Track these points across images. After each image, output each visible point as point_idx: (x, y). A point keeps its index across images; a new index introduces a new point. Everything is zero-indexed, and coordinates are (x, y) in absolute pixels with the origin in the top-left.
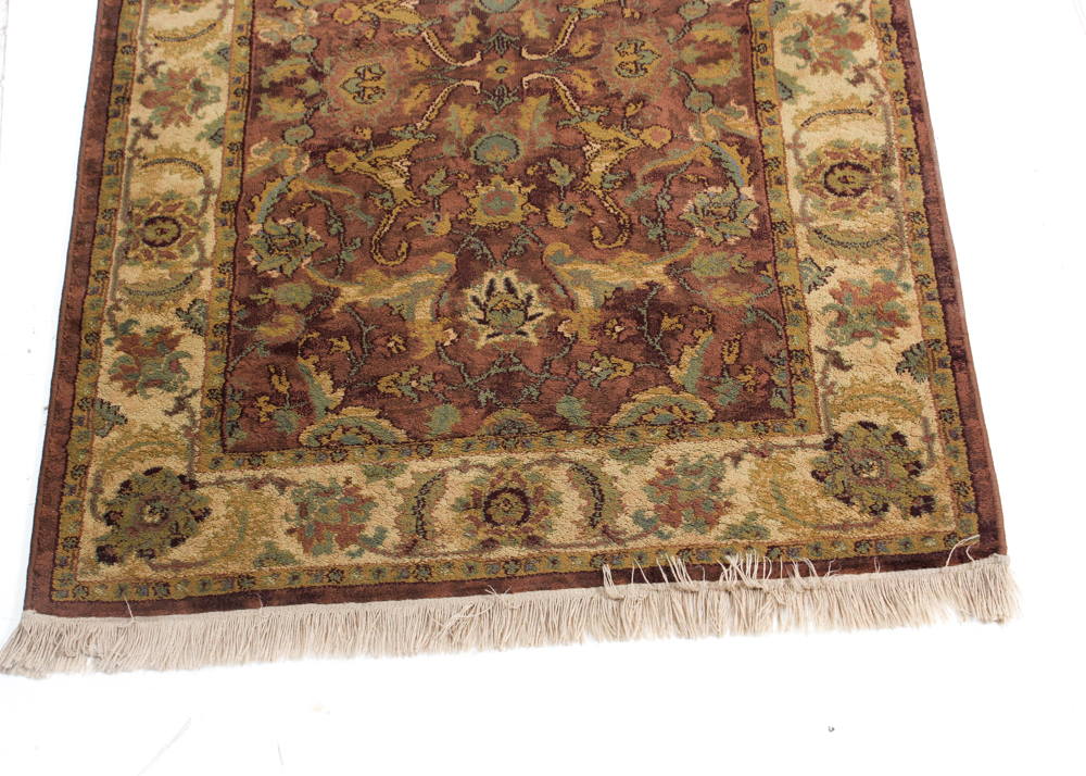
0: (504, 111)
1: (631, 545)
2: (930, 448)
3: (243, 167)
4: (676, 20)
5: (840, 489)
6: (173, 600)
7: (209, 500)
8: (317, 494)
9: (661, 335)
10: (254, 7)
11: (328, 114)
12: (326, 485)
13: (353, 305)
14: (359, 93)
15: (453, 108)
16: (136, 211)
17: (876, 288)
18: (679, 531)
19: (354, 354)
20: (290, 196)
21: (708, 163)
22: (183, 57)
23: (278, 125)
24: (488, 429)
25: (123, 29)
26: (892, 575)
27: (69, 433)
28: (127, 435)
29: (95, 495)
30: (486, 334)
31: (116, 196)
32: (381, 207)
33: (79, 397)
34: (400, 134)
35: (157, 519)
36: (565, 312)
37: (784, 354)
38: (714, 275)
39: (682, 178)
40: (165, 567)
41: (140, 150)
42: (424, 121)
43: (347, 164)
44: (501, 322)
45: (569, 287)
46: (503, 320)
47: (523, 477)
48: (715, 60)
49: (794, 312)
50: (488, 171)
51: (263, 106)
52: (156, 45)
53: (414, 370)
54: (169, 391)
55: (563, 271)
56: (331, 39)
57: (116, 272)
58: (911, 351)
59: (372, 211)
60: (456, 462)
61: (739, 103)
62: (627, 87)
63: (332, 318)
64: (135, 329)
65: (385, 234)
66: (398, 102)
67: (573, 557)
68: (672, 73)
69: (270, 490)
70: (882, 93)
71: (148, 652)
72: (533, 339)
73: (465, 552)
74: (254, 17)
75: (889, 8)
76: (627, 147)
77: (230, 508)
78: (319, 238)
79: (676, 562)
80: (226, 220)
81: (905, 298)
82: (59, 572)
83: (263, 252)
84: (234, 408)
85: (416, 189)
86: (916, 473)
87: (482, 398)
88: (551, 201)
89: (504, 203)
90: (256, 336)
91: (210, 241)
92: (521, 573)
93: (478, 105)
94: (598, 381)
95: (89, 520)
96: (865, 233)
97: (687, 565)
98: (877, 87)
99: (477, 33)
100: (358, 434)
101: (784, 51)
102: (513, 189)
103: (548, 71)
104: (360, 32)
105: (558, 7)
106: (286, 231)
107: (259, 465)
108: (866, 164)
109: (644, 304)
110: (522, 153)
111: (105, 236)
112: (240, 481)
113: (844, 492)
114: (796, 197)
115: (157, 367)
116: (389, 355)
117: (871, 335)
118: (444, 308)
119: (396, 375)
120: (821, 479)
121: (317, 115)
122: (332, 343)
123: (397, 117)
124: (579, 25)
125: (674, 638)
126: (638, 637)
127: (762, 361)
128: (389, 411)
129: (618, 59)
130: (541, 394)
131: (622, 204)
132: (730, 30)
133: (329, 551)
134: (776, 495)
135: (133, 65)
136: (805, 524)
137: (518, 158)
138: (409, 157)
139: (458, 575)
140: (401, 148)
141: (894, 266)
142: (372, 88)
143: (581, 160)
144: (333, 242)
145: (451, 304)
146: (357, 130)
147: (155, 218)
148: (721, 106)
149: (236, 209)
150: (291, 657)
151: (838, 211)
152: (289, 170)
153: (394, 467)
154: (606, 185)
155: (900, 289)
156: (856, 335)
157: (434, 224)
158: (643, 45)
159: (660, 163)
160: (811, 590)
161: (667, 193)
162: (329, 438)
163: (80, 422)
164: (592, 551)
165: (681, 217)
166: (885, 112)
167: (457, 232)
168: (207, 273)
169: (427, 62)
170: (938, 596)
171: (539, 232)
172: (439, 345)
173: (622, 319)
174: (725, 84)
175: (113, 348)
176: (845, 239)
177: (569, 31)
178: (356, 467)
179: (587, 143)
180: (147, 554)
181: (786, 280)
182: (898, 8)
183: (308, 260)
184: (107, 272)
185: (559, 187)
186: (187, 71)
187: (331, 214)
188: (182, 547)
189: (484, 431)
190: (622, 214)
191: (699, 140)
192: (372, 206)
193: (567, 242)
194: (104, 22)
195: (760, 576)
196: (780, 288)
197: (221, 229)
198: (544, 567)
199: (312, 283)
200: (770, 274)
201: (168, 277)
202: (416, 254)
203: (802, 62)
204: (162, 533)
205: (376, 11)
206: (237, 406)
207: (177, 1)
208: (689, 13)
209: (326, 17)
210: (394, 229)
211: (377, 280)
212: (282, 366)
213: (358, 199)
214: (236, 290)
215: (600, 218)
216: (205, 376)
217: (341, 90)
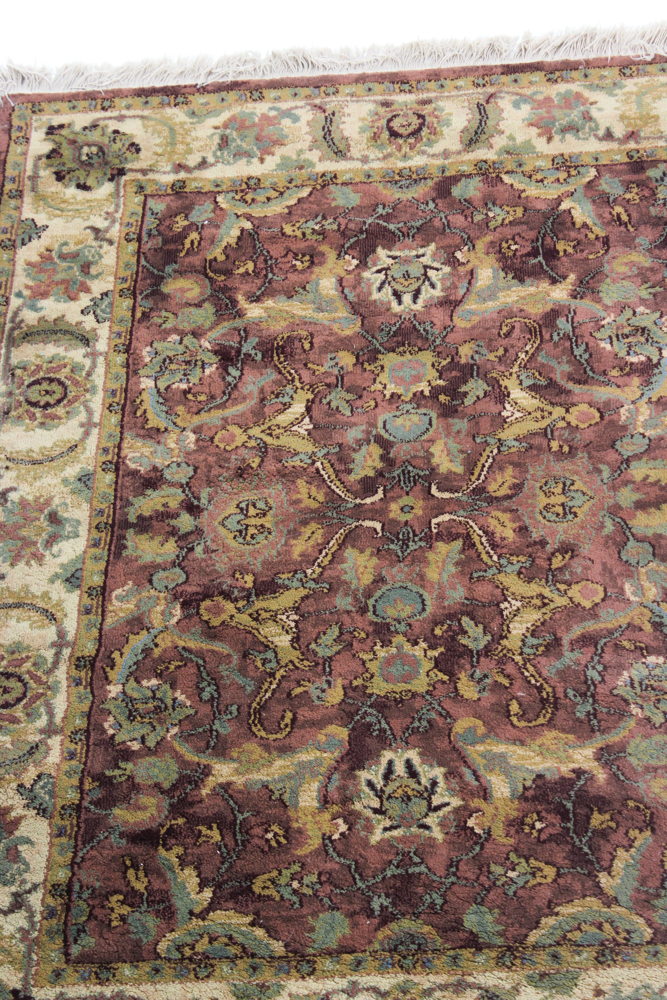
0: (409, 558)
3: (103, 616)
4: (611, 456)
9: (589, 834)
10: (122, 427)
11: (204, 556)
13: (226, 786)
14: (240, 532)
15: (350, 553)
19: (226, 846)
20: (157, 652)
21: (648, 627)
22: (38, 484)
23: (145, 567)
24: (382, 944)
30: (381, 827)
32: (262, 669)
34: (286, 582)
36: (476, 803)
38: (654, 763)
39: (616, 644)
42: (315, 567)
43: (224, 617)
44: (399, 812)
45: (481, 772)
46: (402, 809)
48: (657, 504)
50: (389, 629)
51: (129, 544)
52: (7, 468)
54: (5, 885)
55: (475, 752)
56: (210, 467)
59: (251, 674)
60: (343, 983)
62: (553, 533)
63: (201, 801)
65: (266, 701)
66: (286, 544)
68: (606, 519)
72: (438, 834)
74: (121, 439)
76: (552, 606)
78: (188, 703)
80: (80, 679)
83: (122, 719)
84: (81, 906)
85: (304, 649)
87: (376, 905)
88: (462, 667)
89: (406, 668)
90: (111, 820)
91: (60, 704)
93: (379, 550)
94: (513, 888)
99: (379, 465)
100: (227, 945)
102: (418, 651)
103: (461, 512)
104: (244, 460)
105: (474, 437)
106: (150, 694)
107: (108, 980)
109: (570, 796)
110: (429, 609)
116: (266, 849)
118: (334, 794)
119: (275, 873)
121: (190, 557)
122: (200, 831)
123: (284, 563)
124: (498, 458)
128: (265, 918)
129: (542, 501)
130: (446, 902)
131: (545, 673)
137: (424, 615)
138: (296, 609)
140: (288, 599)
142: (256, 527)
143: (498, 620)
144: (205, 709)
145: (342, 788)
146: (237, 575)
148: (663, 559)
149: (93, 666)
152: (156, 620)
153: (268, 987)
154: (527, 650)
157: (323, 691)
158: (572, 484)
159: (591, 626)
161: (599, 662)
162: (193, 948)
165: (615, 692)
167: (351, 701)
168: (55, 742)
169: (321, 498)
171: (448, 704)
172: (327, 838)
173: (544, 814)
177: (487, 465)
178: (223, 986)
179: (506, 600)
183: (175, 730)
185: (471, 651)
186: (42, 500)
187: (204, 675)
189: (377, 946)
190: (545, 685)
191: (637, 599)
192: (251, 667)
193: (479, 718)
197: (74, 690)
199: (178, 757)
201: (9, 746)
202: (302, 727)
205: (263, 436)
206: (85, 906)
207: (33, 417)
208: (627, 448)
209: (205, 441)
210: (277, 695)
211: (255, 757)
212: (140, 858)
213: (236, 658)
214: (89, 764)
215: (519, 689)
216: (48, 868)
217: (220, 528)
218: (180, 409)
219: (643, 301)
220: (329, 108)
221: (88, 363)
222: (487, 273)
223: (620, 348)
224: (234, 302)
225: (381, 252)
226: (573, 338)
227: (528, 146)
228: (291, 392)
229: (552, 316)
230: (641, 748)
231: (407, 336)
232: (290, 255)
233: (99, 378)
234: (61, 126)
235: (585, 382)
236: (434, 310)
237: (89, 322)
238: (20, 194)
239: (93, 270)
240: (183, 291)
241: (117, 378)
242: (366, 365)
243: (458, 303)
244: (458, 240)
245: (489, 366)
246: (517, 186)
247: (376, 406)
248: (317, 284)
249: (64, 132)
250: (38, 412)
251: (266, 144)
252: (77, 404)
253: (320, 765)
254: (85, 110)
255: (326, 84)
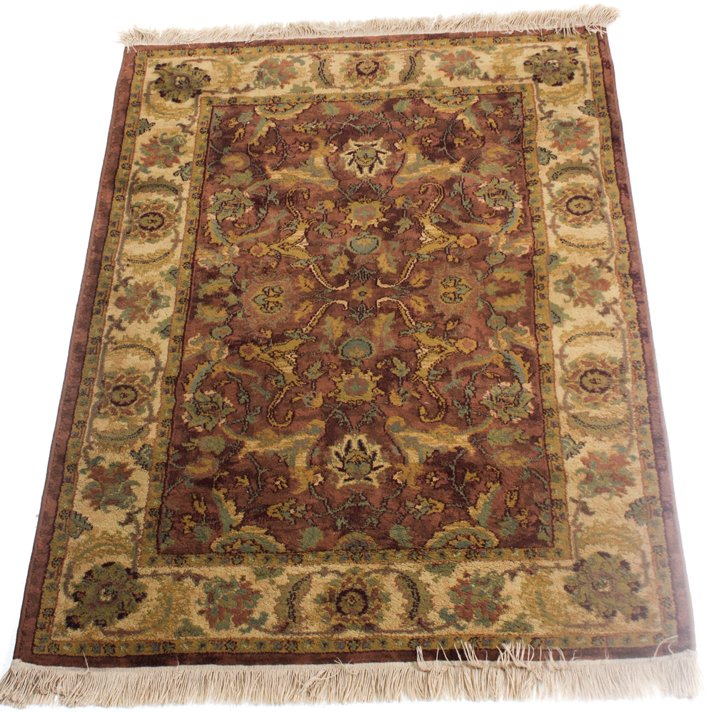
0: (363, 323)
1: (437, 633)
2: (646, 573)
3: (182, 353)
4: (483, 265)
5: (584, 599)
6: (116, 657)
7: (145, 587)
8: (221, 586)
9: (464, 485)
10: (196, 242)
11: (243, 319)
12: (228, 580)
13: (253, 454)
14: (264, 305)
15: (328, 319)
16: (107, 380)
17: (613, 458)
18: (471, 624)
19: (252, 488)
20: (214, 375)
21: (501, 365)
22: (146, 275)
23: (207, 325)
24: (342, 546)
25: (106, 254)
26: (617, 661)
27: (52, 534)
28: (92, 538)
29: (67, 579)
30: (343, 479)
31: (95, 369)
32: (275, 386)
33: (60, 510)
34: (291, 335)
35: (109, 598)
36: (399, 466)
37: (548, 502)
38: (503, 444)
39: (483, 375)
40: (113, 633)
41: (113, 338)
43: (254, 355)
44: (354, 471)
45: (402, 448)
46: (355, 469)
47: (364, 581)
48: (509, 294)
49: (556, 473)
50: (350, 364)
51: (199, 311)
52: (128, 265)
53: (293, 502)
54: (123, 508)
55: (399, 436)
56: (247, 267)
57: (91, 422)
58: (635, 503)
59: (269, 388)
60: (318, 568)
61: (524, 325)
62: (448, 309)
63: (238, 462)
64: (102, 463)
65: (278, 404)
66: (291, 313)
67: (396, 640)
68: (479, 302)
69: (188, 582)
70: (621, 322)
71: (98, 694)
72: (376, 484)
73: (321, 633)
74: (196, 249)
75: (627, 263)
76: (446, 352)
77: (160, 594)
78: (232, 405)
79: (468, 647)
80: (169, 390)
81: (633, 466)
82: (39, 633)
83: (193, 413)
84: (167, 522)
85: (300, 374)
86: (636, 590)
87: (339, 523)
88: (392, 387)
89: (360, 387)
90: (185, 472)
91: (156, 404)
92: (360, 649)
93: (345, 318)
94: (419, 515)
95: (62, 597)
96: (606, 419)
97: (475, 649)
98: (618, 317)
99: (347, 267)
100: (251, 545)
101: (556, 290)
102: (367, 377)
103: (394, 296)
104: (267, 263)
105: (403, 252)
106: (209, 399)
107: (182, 564)
108: (609, 371)
109: (453, 462)
110: (374, 352)
111: (85, 397)
112: (168, 575)
113: (586, 601)
114: (560, 392)
115: (116, 490)
116: (276, 490)
117: (608, 491)
118: (316, 460)
119: (280, 505)
120: (570, 591)
121: (235, 319)
122: (237, 480)
123: (289, 324)
124: (417, 265)
125: (464, 700)
126: (439, 699)
127: (533, 506)
128: (274, 530)
129: (442, 290)
130: (380, 522)
131: (441, 391)
132: (520, 273)
133: (227, 628)
134: (539, 601)
135: (112, 278)
136: (558, 623)
137: (371, 356)
138: (296, 351)
139: (316, 649)
140: (291, 345)
141: (625, 443)
142: (274, 302)
143: (415, 360)
144: (241, 409)
145: (321, 456)
146: (262, 331)
147: (120, 386)
148: (512, 326)
149: (176, 382)
150: (197, 702)
151: (588, 403)
152: (214, 356)
153: (275, 570)
154: (431, 378)
155: (629, 459)
156: (598, 491)
157: (311, 399)
158: (460, 281)
159: (468, 364)
160: (561, 670)
161: (473, 385)
162: (232, 547)
163: (60, 526)
164: (410, 636)
165: (482, 403)
166: (623, 335)
167: (327, 406)
168: (153, 426)
169: (312, 286)
170: (648, 678)
171: (384, 408)
172: (311, 485)
173: (438, 473)
174: (515, 311)
175: (86, 476)
176: (593, 423)
177: (410, 269)
178: (249, 569)
179: (419, 348)
180: (101, 624)
181: (551, 450)
182: (634, 264)
183: (224, 421)
184: (85, 422)
185: (398, 378)
186: (148, 285)
187: (241, 389)
188: (126, 620)
189: (339, 547)
190: (441, 399)
191: (496, 349)
192: (269, 384)
193: (402, 416)
194: (93, 248)
195: (525, 659)
196: (547, 455)
197: (164, 396)
198: (376, 646)
199: (225, 436)
200: (541, 445)
201: (126, 428)
202: (298, 420)
203: (567, 298)
204: (112, 609)
205: (278, 249)
206: (169, 521)
207: (144, 236)
208: (492, 260)
209: (245, 252)
210: (284, 401)
211: (270, 437)
212: (202, 495)
213: (260, 379)
214: (173, 439)
215: (426, 401)
216: (148, 499)
217: (253, 303)
218: (231, 233)
219: (504, 175)
220: (323, 57)
221: (177, 204)
222: (412, 157)
223: (490, 202)
224: (264, 170)
225: (351, 142)
226: (462, 195)
227: (439, 82)
228: (296, 224)
229: (450, 182)
230: (496, 435)
231: (365, 192)
232: (298, 143)
233: (183, 213)
234: (164, 65)
235: (469, 222)
236: (381, 177)
237: (178, 180)
238: (139, 104)
239: (181, 150)
240: (233, 163)
241: (194, 213)
242: (341, 208)
243: (396, 173)
244: (396, 136)
245: (413, 210)
246: (432, 105)
247: (346, 233)
248: (313, 161)
249: (166, 68)
250: (147, 233)
251: (285, 78)
252: (169, 229)
253: (308, 442)
254: (178, 56)
255: (321, 43)
